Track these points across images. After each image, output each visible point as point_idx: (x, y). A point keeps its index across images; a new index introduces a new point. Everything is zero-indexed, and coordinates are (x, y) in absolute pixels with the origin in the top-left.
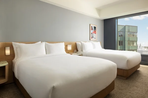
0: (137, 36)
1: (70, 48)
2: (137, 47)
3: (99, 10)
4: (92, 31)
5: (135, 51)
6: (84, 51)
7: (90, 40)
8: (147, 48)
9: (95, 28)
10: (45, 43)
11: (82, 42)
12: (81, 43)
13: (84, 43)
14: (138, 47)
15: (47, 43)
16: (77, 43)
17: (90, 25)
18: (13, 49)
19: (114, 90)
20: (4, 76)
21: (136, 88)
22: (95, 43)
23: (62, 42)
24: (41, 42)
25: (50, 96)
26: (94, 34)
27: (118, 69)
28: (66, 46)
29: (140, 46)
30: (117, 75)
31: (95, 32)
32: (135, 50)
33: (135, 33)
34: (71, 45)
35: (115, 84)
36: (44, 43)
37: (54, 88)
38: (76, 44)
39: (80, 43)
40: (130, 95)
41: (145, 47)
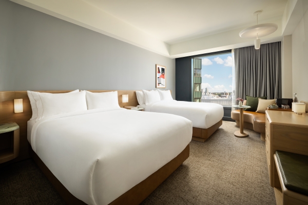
0: (200, 75)
1: (125, 99)
2: (201, 93)
3: (169, 45)
4: (159, 75)
5: (198, 100)
6: (147, 104)
7: (156, 87)
8: (217, 96)
9: (163, 70)
10: (86, 93)
11: (145, 91)
12: (143, 92)
13: (147, 91)
14: (203, 94)
15: (88, 92)
16: (137, 92)
17: (156, 65)
18: (29, 102)
19: (189, 158)
20: (10, 149)
21: (217, 153)
22: (163, 92)
23: (114, 91)
24: (80, 91)
25: (92, 175)
26: (162, 79)
27: (194, 128)
28: (120, 97)
29: (206, 92)
30: (193, 137)
31: (163, 76)
32: (197, 98)
33: (197, 70)
34: (128, 95)
35: (190, 150)
36: (84, 93)
37: (98, 162)
38: (135, 93)
39: (141, 93)
40: (210, 164)
41: (214, 94)
